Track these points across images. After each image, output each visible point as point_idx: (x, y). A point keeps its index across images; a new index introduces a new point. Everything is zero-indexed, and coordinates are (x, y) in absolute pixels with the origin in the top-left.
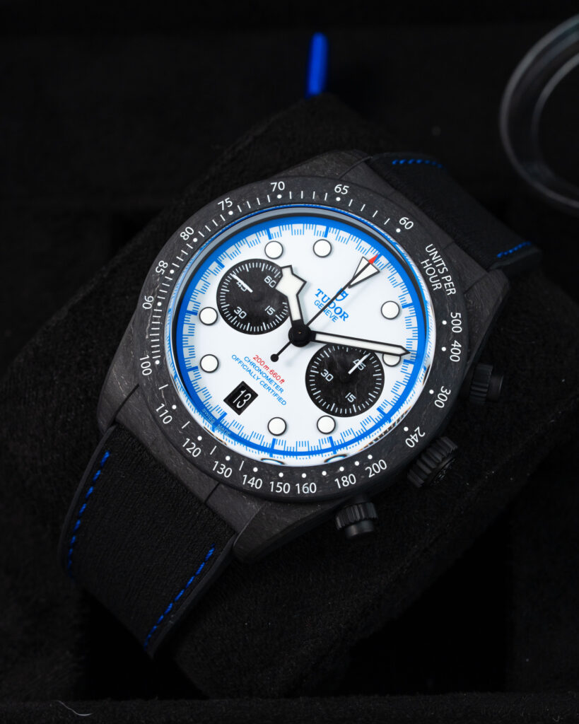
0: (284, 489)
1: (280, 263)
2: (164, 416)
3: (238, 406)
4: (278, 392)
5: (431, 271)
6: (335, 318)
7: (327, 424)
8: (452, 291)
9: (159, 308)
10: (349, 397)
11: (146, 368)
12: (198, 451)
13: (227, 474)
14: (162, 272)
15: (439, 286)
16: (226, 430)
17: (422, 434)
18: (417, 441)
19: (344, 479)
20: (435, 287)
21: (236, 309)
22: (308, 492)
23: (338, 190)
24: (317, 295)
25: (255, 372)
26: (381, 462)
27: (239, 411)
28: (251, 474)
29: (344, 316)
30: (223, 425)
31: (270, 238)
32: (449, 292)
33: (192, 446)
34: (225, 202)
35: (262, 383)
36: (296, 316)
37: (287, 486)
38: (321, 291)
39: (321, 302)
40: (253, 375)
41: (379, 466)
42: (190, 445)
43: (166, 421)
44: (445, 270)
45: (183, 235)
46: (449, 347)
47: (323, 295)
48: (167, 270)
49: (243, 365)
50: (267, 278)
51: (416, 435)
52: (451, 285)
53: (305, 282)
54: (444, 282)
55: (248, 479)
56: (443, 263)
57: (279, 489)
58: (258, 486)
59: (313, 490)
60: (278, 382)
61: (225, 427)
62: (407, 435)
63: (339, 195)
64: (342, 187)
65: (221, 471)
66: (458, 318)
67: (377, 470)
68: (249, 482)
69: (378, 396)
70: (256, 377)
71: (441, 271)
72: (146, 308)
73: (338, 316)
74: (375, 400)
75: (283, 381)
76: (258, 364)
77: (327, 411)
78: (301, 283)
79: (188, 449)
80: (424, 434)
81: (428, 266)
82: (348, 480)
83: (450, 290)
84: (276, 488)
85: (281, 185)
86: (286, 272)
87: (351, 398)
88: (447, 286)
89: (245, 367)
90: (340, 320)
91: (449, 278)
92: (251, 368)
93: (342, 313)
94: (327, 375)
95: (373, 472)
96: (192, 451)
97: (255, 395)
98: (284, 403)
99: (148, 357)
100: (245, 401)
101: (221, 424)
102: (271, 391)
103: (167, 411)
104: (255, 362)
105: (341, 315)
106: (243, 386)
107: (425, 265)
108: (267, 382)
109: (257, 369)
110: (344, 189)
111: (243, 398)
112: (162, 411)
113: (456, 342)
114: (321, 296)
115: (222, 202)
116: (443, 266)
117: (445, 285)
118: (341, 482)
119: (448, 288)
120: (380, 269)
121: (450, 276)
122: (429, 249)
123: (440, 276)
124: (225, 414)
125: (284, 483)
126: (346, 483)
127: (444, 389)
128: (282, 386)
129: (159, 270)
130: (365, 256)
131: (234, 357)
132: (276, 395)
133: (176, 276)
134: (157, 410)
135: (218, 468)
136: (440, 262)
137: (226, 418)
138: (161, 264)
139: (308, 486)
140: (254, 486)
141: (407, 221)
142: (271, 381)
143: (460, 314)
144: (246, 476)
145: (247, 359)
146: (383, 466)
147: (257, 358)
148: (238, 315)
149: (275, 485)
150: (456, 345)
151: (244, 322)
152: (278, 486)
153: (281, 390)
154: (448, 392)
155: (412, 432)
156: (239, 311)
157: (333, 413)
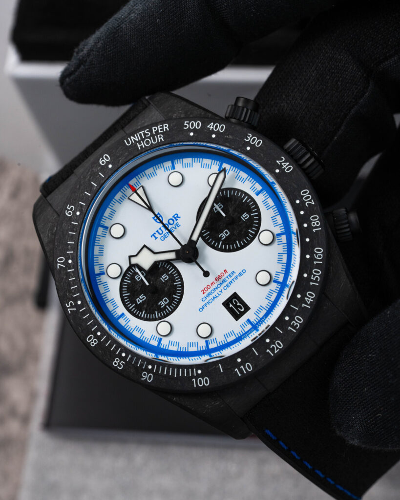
0: (317, 275)
1: (125, 267)
2: (246, 370)
3: (243, 310)
4: (235, 275)
5: (148, 142)
6: (177, 225)
7: (265, 237)
8: (166, 127)
9: (153, 368)
10: (244, 218)
11: (203, 382)
12: (278, 343)
13: (300, 320)
14: (122, 363)
15: (160, 137)
16: (261, 321)
17: (282, 159)
18: (288, 163)
19: (314, 224)
20: (161, 140)
21: (160, 305)
22: (322, 255)
23: (70, 214)
24: (156, 238)
25: (216, 293)
26: (303, 193)
27: (247, 308)
28: (302, 300)
29: (176, 217)
30: (257, 323)
31: (103, 274)
32: (166, 129)
33: (273, 347)
34: (69, 308)
35: (225, 288)
36: (172, 256)
37: (315, 272)
38: (153, 235)
39: (162, 235)
40: (217, 295)
41: (306, 195)
42: (273, 350)
43: (249, 368)
44: (147, 131)
45: (93, 344)
46: (213, 132)
47: (157, 233)
48: (122, 359)
49: (209, 303)
50: (137, 279)
51: (283, 164)
52: (160, 127)
53: (145, 246)
54: (157, 133)
55: (306, 303)
56: (142, 132)
57: (317, 278)
58: (312, 295)
59: (320, 250)
60: (226, 275)
61: (259, 321)
62: (282, 171)
63: (74, 212)
64: (68, 210)
65: (297, 326)
66: (189, 124)
67: (309, 197)
68: (309, 303)
69: (246, 194)
70: (220, 293)
71: (148, 134)
72: (152, 379)
73: (175, 222)
74: (250, 197)
75: (225, 271)
76: (209, 291)
77: (255, 236)
78: (145, 250)
79: (276, 352)
80: (282, 157)
81: (143, 144)
82: (315, 221)
83: (164, 128)
84: (316, 281)
85: (60, 260)
86: (134, 261)
87: (245, 216)
88: (161, 130)
89: (210, 301)
90: (179, 221)
91: (155, 129)
92: (211, 297)
93: (173, 218)
94: (224, 235)
95: (310, 201)
96: (277, 348)
97: (235, 296)
98: (244, 271)
99: (194, 380)
100: (238, 304)
101: (256, 324)
102: (233, 281)
103: (242, 367)
104: (207, 293)
105: (175, 220)
106: (226, 304)
107: (141, 147)
108: (225, 284)
109: (213, 292)
110: (70, 209)
111: (236, 306)
112: (241, 371)
113: (208, 127)
114: (157, 235)
115: (69, 309)
116: (144, 133)
117: (160, 132)
118: (316, 227)
119: (163, 130)
120: (140, 185)
121: (153, 128)
122: (129, 143)
123: (152, 135)
124: (248, 320)
125: (313, 274)
126: (317, 223)
127: (247, 139)
128: (229, 272)
129: (120, 366)
130: (128, 197)
131: (201, 310)
132: (236, 277)
133: (128, 351)
134: (240, 375)
135: (294, 327)
136: (140, 135)
137: (252, 320)
138: (115, 363)
139: (317, 254)
140: (312, 299)
141: (103, 159)
142: (224, 281)
143: (186, 122)
144: (303, 305)
145: (204, 300)
146: (306, 192)
147: (204, 291)
148: (166, 305)
149: (313, 281)
150: (211, 126)
151: (172, 300)
152: (314, 279)
153: (233, 272)
154: (249, 136)
155: (280, 167)
156: (163, 303)
157: (257, 232)
